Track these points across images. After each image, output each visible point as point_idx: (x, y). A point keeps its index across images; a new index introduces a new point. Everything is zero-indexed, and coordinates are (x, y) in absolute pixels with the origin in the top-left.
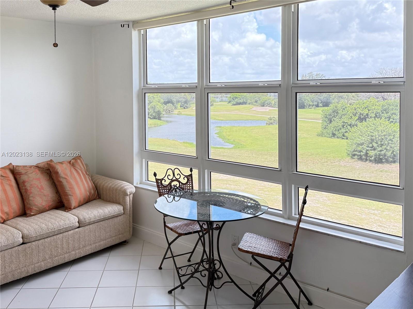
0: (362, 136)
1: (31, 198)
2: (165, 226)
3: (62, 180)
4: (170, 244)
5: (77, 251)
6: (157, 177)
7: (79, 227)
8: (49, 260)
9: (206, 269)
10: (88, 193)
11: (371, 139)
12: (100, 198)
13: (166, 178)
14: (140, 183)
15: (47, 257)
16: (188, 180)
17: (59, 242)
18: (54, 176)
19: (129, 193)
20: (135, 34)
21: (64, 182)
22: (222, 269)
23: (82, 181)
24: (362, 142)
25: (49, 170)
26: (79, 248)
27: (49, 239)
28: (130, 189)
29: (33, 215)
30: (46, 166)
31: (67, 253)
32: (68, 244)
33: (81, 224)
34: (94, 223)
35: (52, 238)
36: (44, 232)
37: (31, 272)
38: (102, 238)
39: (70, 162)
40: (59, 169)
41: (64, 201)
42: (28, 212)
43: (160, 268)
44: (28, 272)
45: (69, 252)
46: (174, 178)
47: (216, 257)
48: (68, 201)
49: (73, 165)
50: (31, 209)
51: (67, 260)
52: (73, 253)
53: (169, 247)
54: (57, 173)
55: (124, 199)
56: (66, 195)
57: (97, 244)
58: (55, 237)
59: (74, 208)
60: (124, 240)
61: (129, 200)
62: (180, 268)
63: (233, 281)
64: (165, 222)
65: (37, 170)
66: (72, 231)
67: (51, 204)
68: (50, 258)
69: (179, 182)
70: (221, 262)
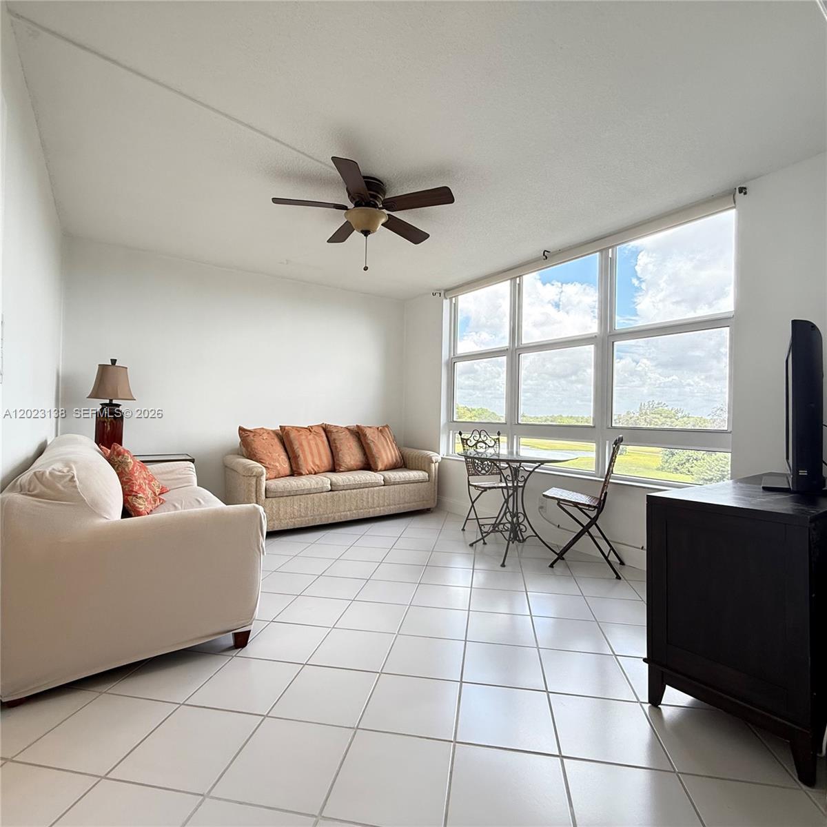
0: (710, 470)
1: (340, 455)
2: (469, 485)
3: (369, 442)
4: (473, 503)
5: (382, 508)
6: (462, 437)
7: (384, 485)
8: (354, 511)
9: (510, 523)
10: (395, 460)
11: (722, 475)
12: (406, 467)
13: (472, 439)
14: (447, 456)
15: (353, 508)
16: (495, 442)
17: (365, 496)
18: (362, 438)
19: (434, 461)
20: (446, 303)
21: (372, 445)
22: (525, 523)
23: (389, 447)
24: (710, 477)
25: (358, 433)
26: (384, 506)
27: (355, 490)
28: (436, 457)
29: (342, 472)
30: (356, 429)
31: (371, 508)
32: (373, 499)
33: (386, 483)
34: (399, 483)
35: (358, 490)
36: (351, 483)
37: (337, 520)
38: (406, 500)
39: (378, 428)
40: (368, 432)
41: (371, 463)
42: (337, 468)
43: (463, 530)
44: (334, 519)
45: (374, 508)
46: (480, 440)
47: (520, 510)
48: (375, 463)
49: (381, 431)
50: (340, 466)
51: (371, 515)
52: (378, 509)
53: (473, 506)
54: (365, 435)
55: (429, 466)
56: (373, 456)
57: (402, 506)
58: (361, 490)
59: (381, 471)
60: (428, 507)
61: (434, 467)
62: (483, 525)
63: (537, 535)
64: (469, 482)
65: (347, 432)
66: (377, 488)
67: (359, 463)
68: (355, 509)
69: (486, 444)
70: (525, 516)
